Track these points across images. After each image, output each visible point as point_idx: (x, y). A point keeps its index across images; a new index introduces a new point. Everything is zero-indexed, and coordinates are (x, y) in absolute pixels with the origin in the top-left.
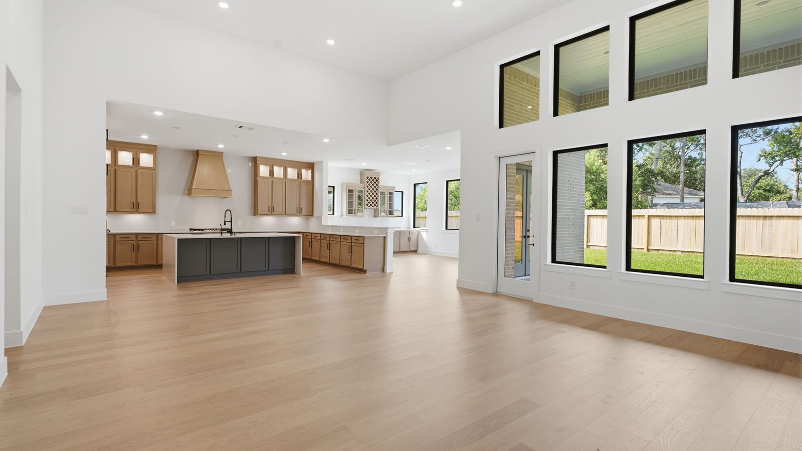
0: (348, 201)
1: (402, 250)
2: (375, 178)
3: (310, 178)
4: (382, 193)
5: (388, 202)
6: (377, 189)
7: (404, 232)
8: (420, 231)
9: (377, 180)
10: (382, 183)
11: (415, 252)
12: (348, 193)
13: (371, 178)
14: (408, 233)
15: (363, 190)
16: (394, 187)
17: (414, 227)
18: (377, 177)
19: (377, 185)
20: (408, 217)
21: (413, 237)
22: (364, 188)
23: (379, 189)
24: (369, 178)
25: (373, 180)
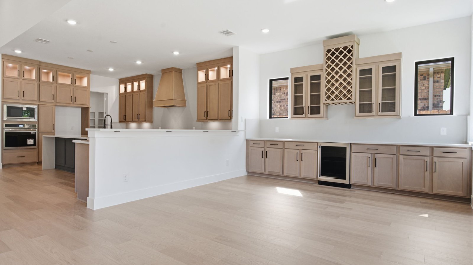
0: (293, 95)
2: (345, 48)
6: (350, 67)
7: (414, 148)
9: (349, 51)
12: (293, 84)
13: (337, 50)
18: (349, 45)
19: (349, 59)
22: (322, 70)
23: (354, 66)
24: (332, 50)
25: (341, 53)
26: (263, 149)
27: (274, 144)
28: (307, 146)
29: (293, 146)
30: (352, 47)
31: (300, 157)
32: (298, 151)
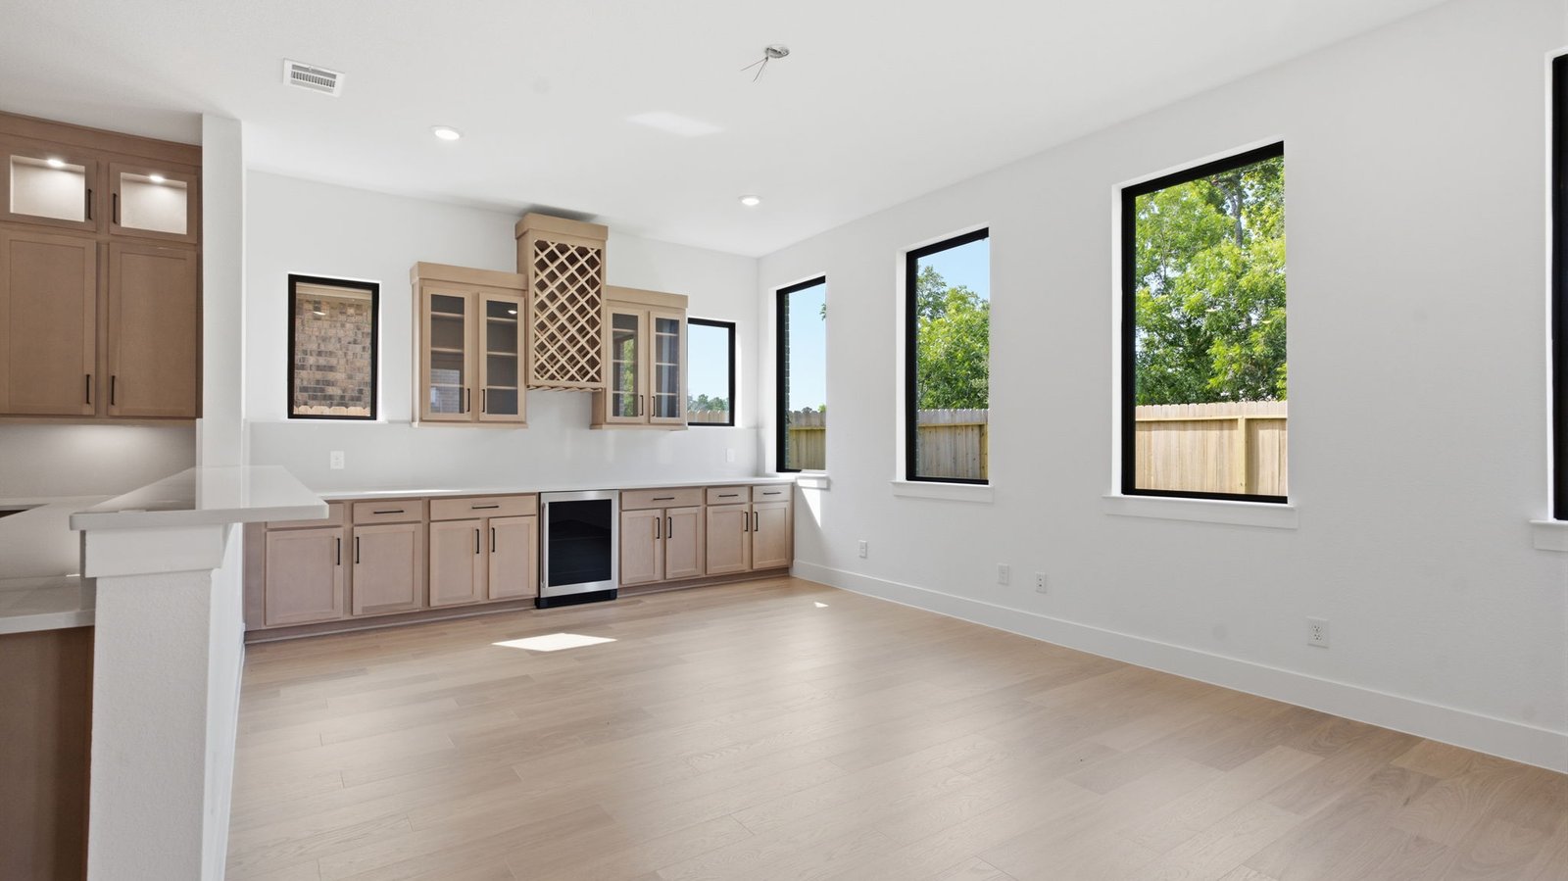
0: (429, 348)
1: (714, 569)
2: (583, 252)
3: (178, 224)
4: (619, 320)
5: (654, 363)
6: (593, 303)
7: (727, 490)
8: (801, 483)
9: (592, 262)
10: (617, 273)
11: (780, 573)
12: (428, 313)
13: (563, 249)
14: (744, 496)
15: (519, 301)
16: (684, 299)
17: (781, 467)
18: (592, 247)
19: (593, 283)
20: (758, 428)
21: (773, 513)
22: (525, 291)
23: (602, 302)
24: (549, 246)
25: (572, 260)
26: (339, 533)
27: (388, 510)
28: (507, 506)
29: (461, 510)
30: (598, 253)
31: (485, 541)
32: (478, 524)
